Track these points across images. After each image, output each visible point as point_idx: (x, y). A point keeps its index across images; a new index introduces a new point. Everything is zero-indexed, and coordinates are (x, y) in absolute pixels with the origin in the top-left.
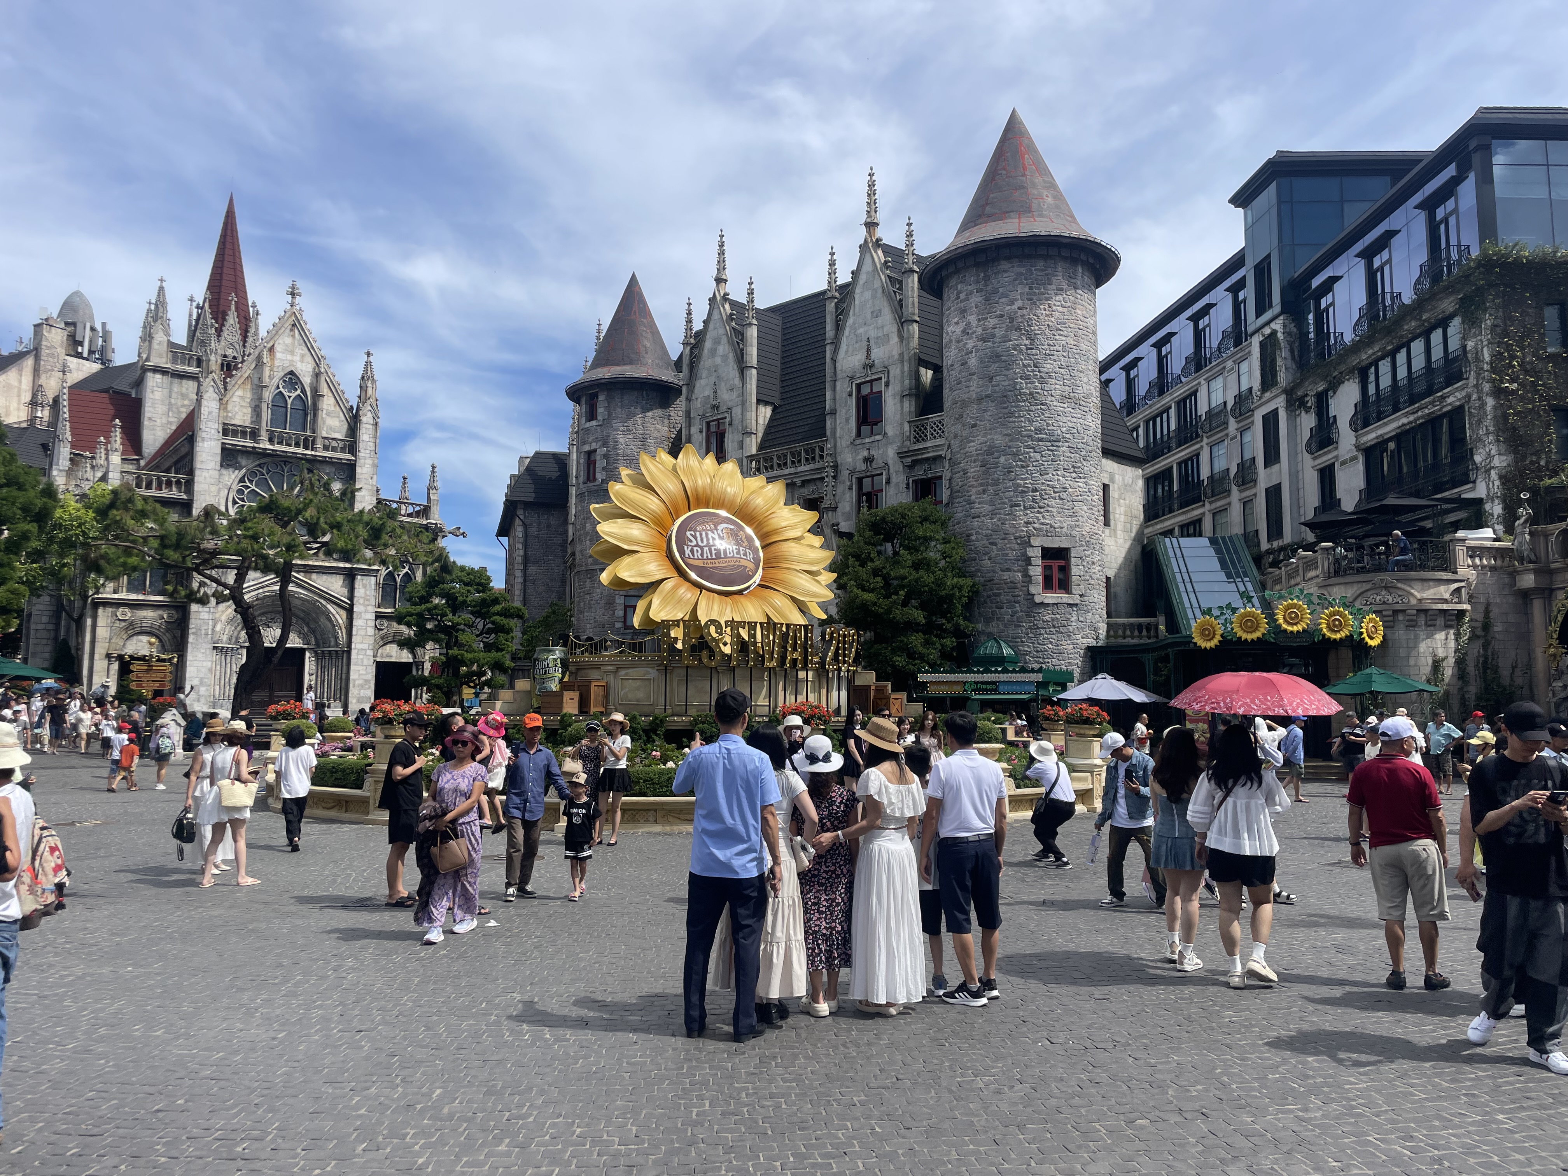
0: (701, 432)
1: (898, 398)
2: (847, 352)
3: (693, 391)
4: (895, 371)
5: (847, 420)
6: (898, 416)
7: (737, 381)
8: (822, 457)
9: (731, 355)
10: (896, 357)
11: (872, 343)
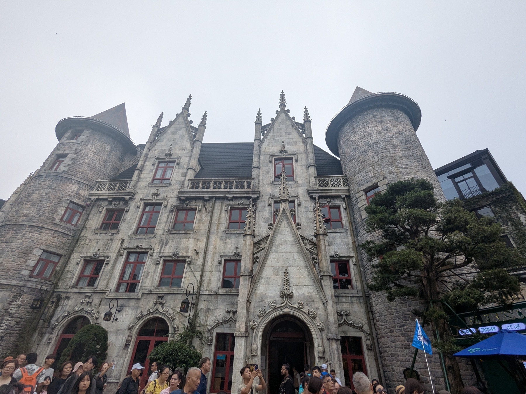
0: (153, 165)
1: (304, 167)
2: (268, 145)
3: (154, 146)
4: (302, 157)
5: (268, 173)
6: (305, 175)
7: (188, 146)
8: (249, 187)
9: (187, 136)
10: (302, 151)
11: (286, 144)
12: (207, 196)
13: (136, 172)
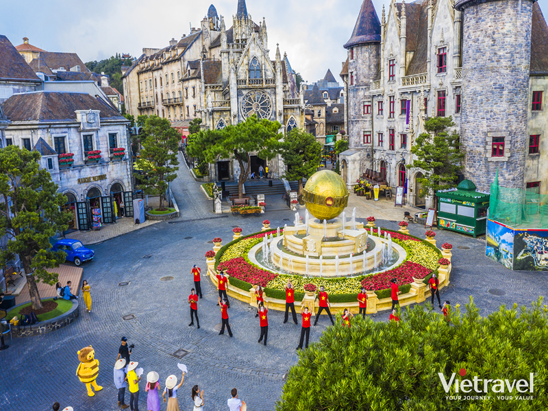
0: (388, 64)
1: (452, 57)
2: (435, 34)
3: (384, 47)
5: (435, 65)
6: (452, 66)
7: (399, 44)
8: (425, 81)
9: (397, 32)
10: (452, 38)
11: (444, 30)
12: (409, 91)
13: (382, 73)
